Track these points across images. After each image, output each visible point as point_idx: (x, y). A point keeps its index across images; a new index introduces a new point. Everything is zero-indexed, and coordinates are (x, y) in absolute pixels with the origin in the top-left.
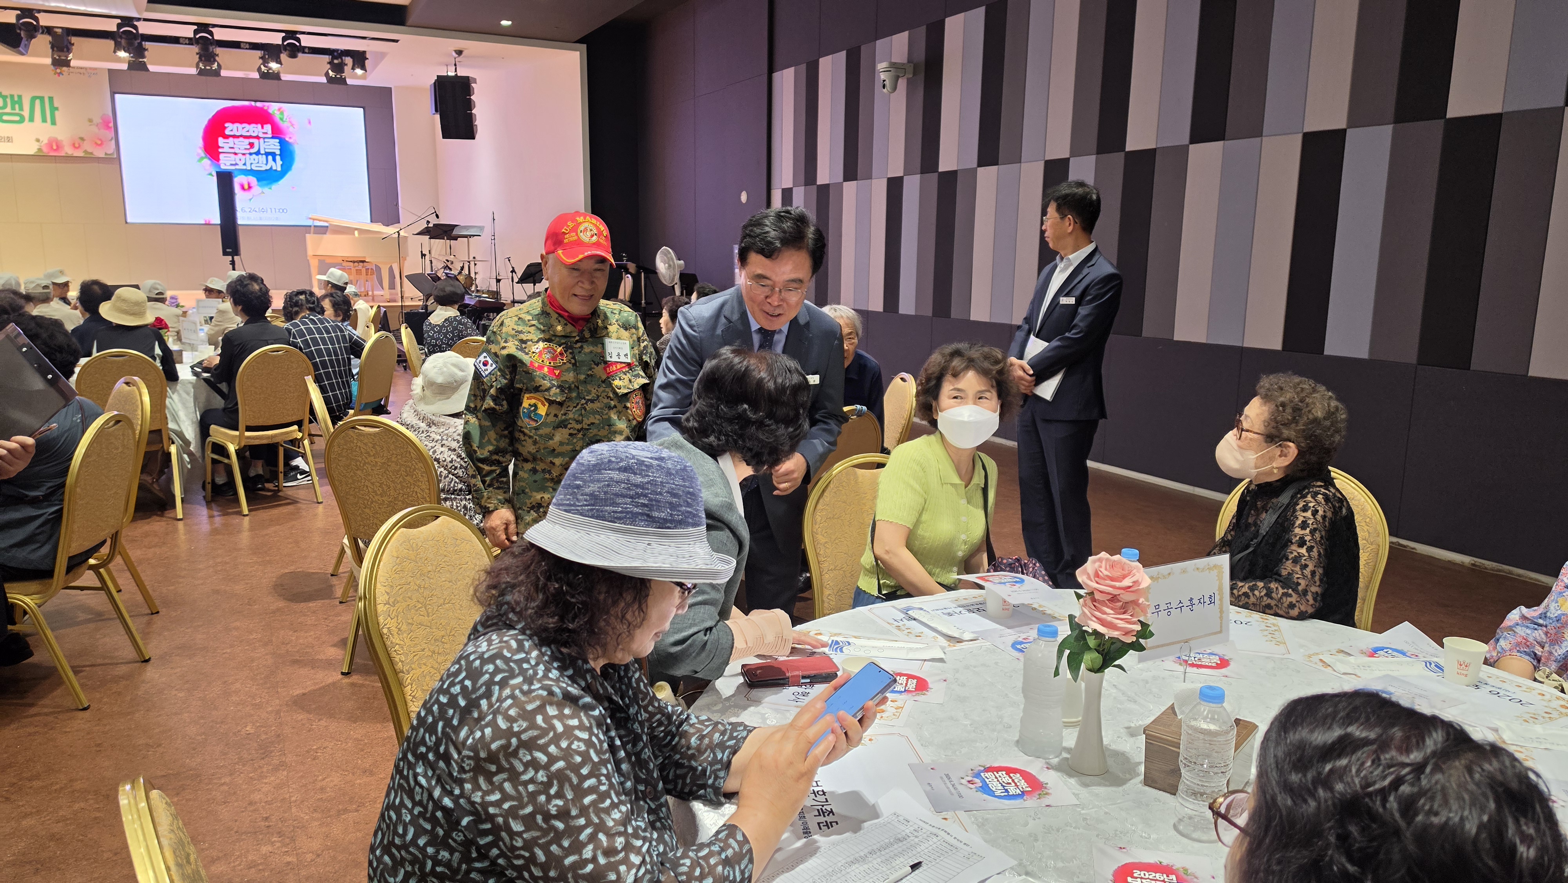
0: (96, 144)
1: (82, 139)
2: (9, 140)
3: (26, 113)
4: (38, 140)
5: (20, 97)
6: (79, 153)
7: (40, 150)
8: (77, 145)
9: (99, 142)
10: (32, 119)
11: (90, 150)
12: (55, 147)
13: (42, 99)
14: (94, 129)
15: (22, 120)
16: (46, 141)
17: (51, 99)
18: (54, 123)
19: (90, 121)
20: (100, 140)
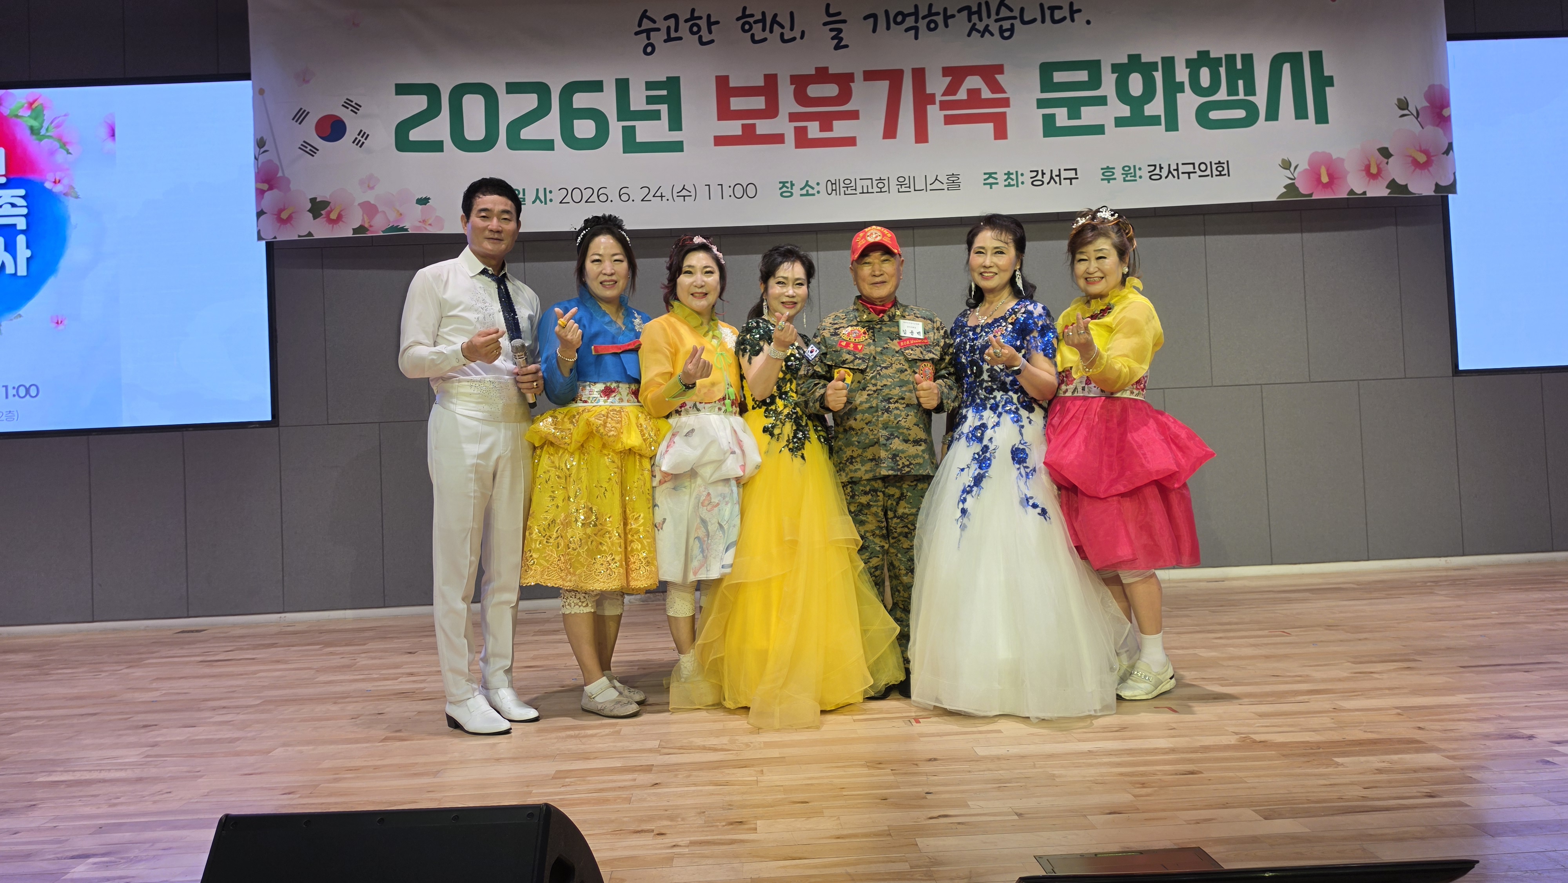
0: (1416, 164)
1: (1385, 153)
2: (1221, 169)
3: (1260, 99)
4: (1286, 165)
5: (1248, 59)
6: (1379, 190)
7: (1291, 188)
8: (1374, 170)
9: (1422, 158)
10: (1273, 114)
11: (1401, 181)
12: (1325, 179)
13: (1295, 59)
14: (1411, 124)
15: (1250, 120)
16: (1304, 166)
17: (1316, 58)
18: (1322, 117)
19: (1403, 105)
20: (1426, 152)
